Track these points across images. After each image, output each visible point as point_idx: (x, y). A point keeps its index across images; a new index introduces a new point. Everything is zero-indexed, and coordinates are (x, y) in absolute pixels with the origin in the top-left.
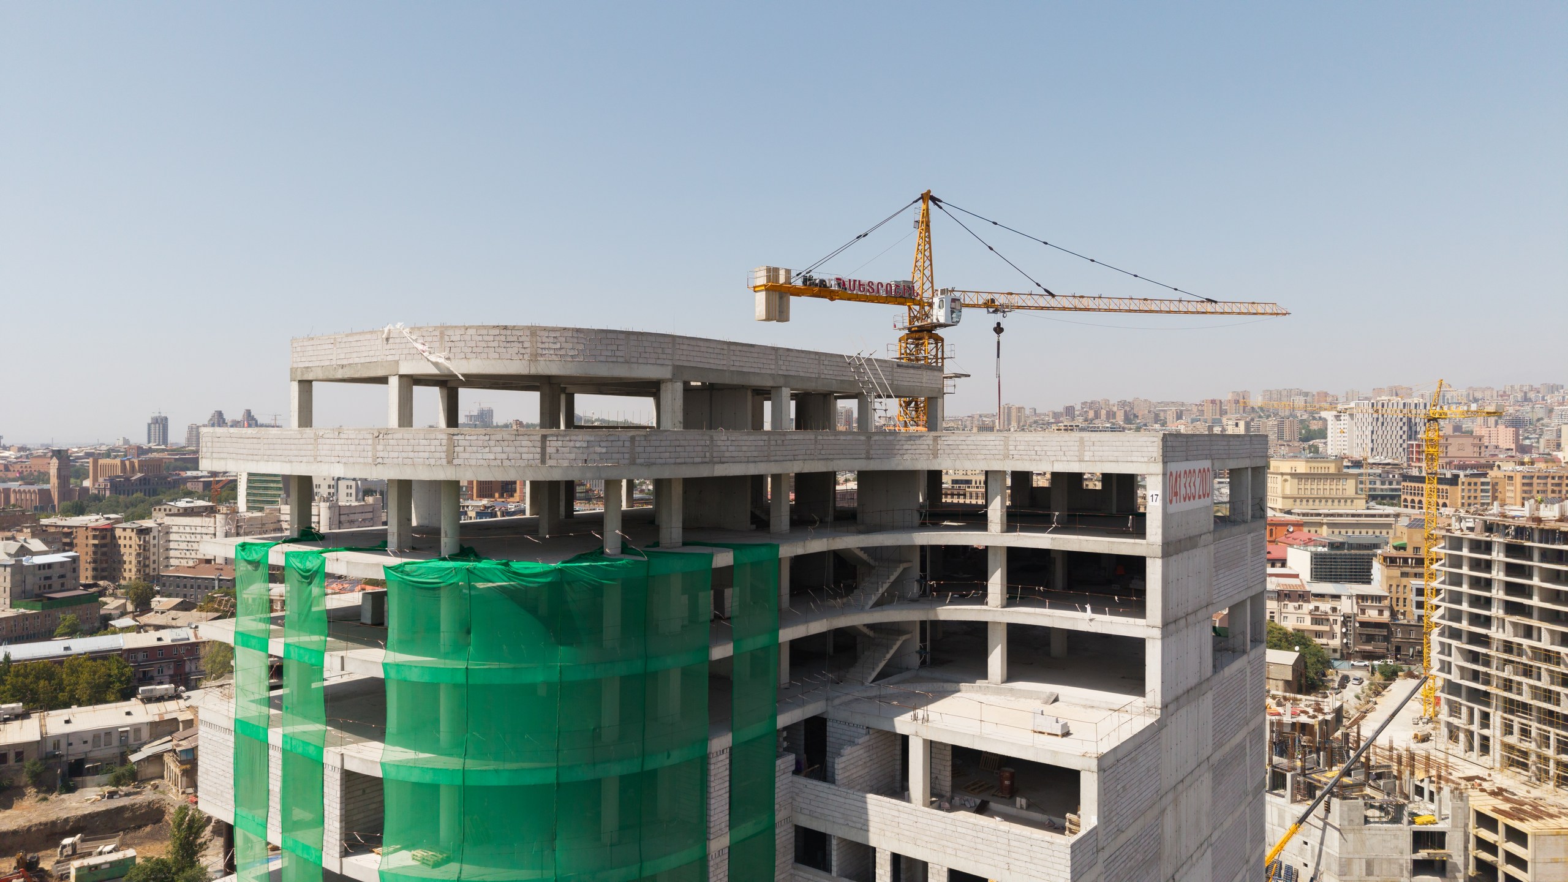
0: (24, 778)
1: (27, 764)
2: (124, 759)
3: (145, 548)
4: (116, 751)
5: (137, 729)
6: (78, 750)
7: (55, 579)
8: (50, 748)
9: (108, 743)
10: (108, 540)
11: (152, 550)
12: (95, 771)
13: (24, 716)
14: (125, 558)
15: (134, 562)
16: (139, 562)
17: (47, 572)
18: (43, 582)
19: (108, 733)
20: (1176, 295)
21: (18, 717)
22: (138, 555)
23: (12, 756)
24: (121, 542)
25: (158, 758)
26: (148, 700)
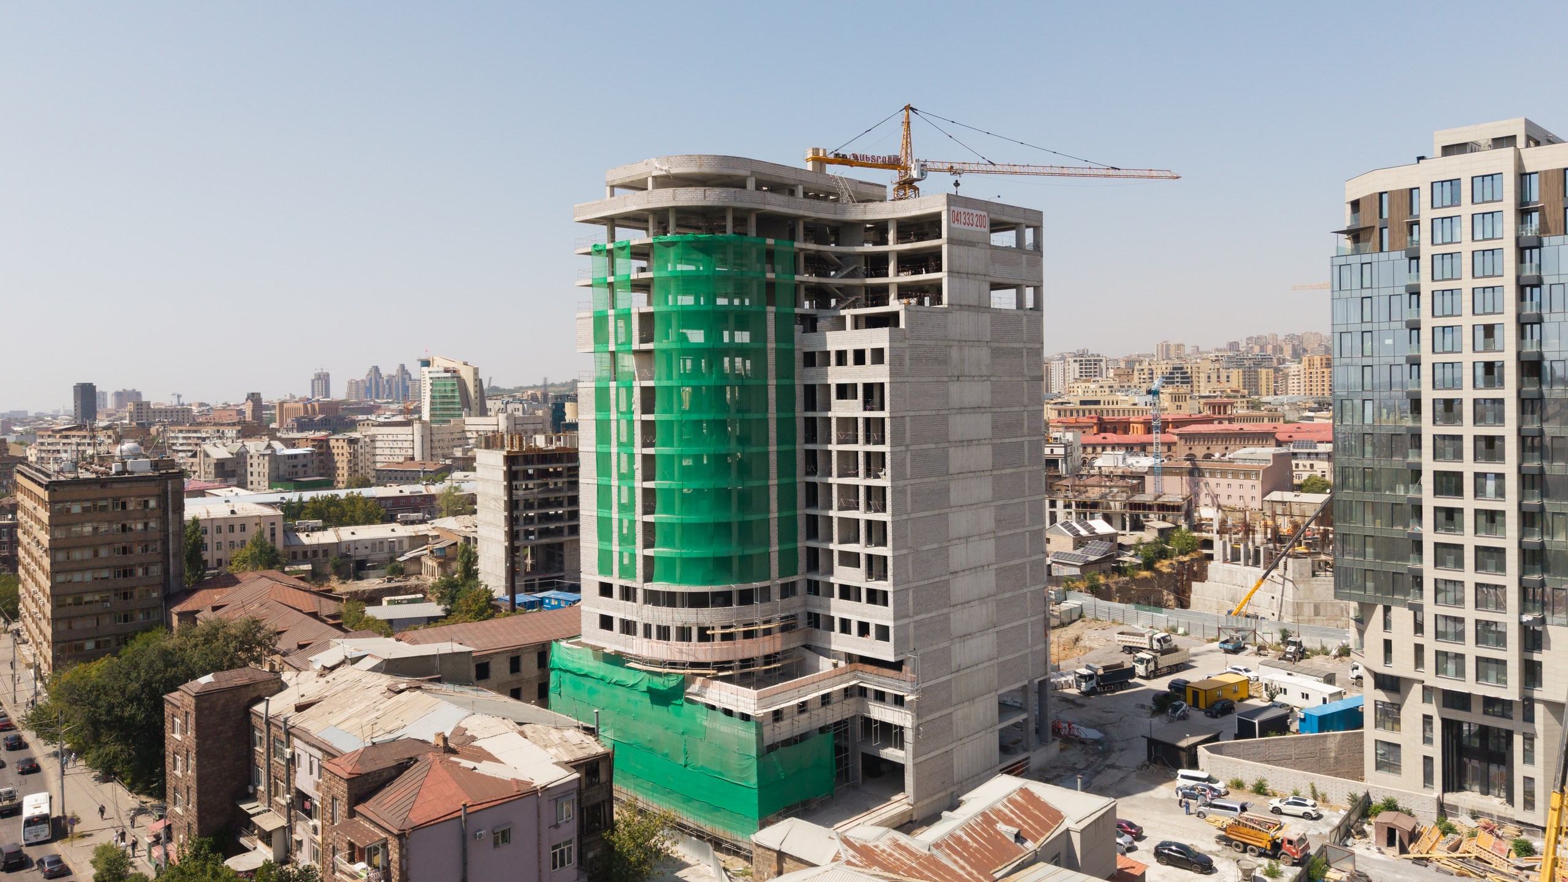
0: (329, 569)
1: (331, 558)
2: (392, 560)
3: (354, 455)
4: (386, 555)
5: (400, 540)
6: (362, 553)
7: (299, 467)
8: (344, 550)
9: (382, 550)
10: (324, 450)
11: (360, 457)
12: (374, 568)
13: (324, 528)
14: (338, 465)
15: (346, 468)
16: (350, 468)
17: (294, 462)
18: (291, 470)
19: (381, 542)
20: (1088, 165)
21: (319, 529)
22: (349, 461)
23: (320, 553)
24: (335, 451)
25: (417, 560)
26: (406, 523)
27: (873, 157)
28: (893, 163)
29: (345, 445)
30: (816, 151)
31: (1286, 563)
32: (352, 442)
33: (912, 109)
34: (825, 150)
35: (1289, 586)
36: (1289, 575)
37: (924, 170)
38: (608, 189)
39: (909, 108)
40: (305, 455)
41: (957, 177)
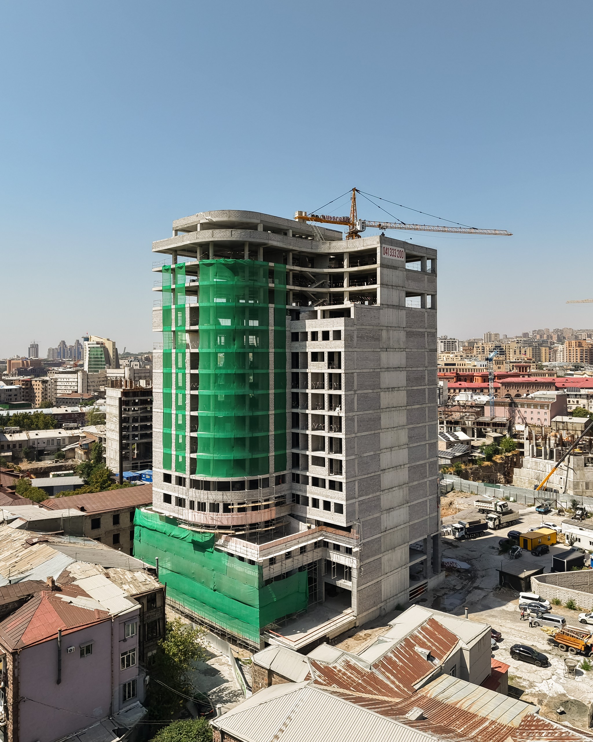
0: (22, 455)
1: (23, 449)
2: (59, 450)
3: (45, 389)
4: (55, 447)
5: (64, 439)
6: (41, 446)
7: (13, 396)
8: (31, 444)
9: (53, 444)
10: (29, 386)
11: (48, 391)
12: (48, 454)
13: (20, 432)
14: (36, 394)
15: (40, 396)
16: (43, 396)
17: (10, 393)
18: (8, 397)
19: (53, 439)
20: (459, 226)
21: (18, 432)
22: (42, 393)
23: (18, 446)
24: (35, 387)
25: (73, 450)
26: (67, 429)
27: (334, 217)
28: (346, 221)
29: (40, 383)
30: (300, 213)
31: (569, 459)
32: (44, 382)
33: (357, 190)
34: (306, 213)
35: (571, 472)
36: (571, 465)
37: (364, 225)
38: (174, 231)
39: (355, 190)
40: (16, 389)
41: (383, 231)
